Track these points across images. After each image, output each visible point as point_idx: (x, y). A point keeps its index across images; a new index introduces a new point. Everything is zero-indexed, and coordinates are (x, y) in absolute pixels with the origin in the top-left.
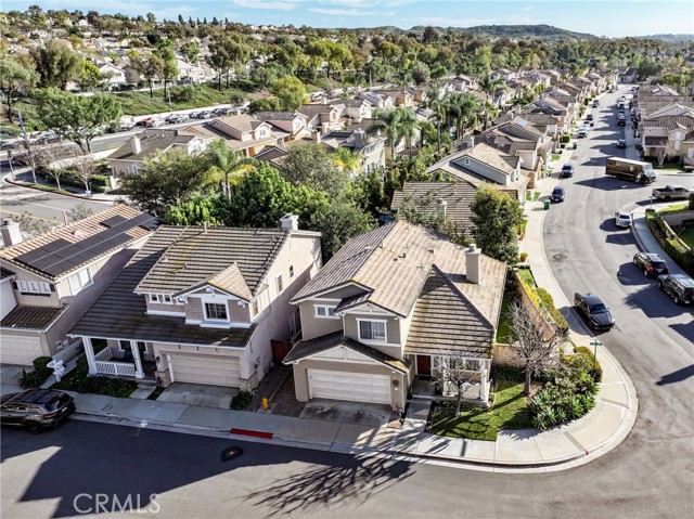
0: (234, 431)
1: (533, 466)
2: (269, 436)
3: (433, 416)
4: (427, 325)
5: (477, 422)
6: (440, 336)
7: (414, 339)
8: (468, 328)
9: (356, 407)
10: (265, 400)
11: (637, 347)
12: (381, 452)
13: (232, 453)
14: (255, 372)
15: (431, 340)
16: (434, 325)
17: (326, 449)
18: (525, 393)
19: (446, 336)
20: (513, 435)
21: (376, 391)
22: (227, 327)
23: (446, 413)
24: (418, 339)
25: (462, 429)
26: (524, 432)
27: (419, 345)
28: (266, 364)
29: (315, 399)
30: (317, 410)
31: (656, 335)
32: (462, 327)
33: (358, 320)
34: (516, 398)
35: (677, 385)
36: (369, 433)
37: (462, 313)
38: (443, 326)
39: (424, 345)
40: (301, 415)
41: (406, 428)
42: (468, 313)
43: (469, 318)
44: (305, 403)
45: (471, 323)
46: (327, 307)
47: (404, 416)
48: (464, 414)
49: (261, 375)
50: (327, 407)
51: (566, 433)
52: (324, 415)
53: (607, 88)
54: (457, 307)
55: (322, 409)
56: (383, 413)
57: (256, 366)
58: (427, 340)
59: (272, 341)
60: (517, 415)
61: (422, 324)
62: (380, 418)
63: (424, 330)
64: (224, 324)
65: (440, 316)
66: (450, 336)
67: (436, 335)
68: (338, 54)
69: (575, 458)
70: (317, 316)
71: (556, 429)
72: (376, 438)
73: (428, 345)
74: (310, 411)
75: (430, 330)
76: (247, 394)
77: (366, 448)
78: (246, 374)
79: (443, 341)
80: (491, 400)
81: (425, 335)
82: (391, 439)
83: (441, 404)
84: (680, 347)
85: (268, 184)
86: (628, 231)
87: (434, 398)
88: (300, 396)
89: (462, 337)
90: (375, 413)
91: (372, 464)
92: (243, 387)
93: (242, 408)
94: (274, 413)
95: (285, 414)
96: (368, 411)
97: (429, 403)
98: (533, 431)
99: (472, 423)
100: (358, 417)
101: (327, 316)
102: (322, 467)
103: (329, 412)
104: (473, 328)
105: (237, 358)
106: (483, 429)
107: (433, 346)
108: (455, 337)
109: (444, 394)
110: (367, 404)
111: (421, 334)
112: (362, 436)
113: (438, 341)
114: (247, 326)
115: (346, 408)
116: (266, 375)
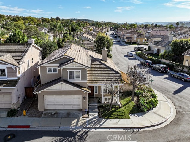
0: (9, 127)
1: (150, 127)
2: (28, 127)
3: (100, 111)
4: (94, 74)
5: (120, 112)
6: (100, 78)
7: (90, 80)
8: (110, 74)
9: (66, 111)
10: (24, 111)
11: (157, 84)
12: (83, 128)
13: (9, 137)
14: (19, 100)
15: (97, 80)
16: (97, 74)
17: (57, 130)
18: (132, 100)
19: (103, 78)
20: (136, 115)
21: (75, 103)
22: (6, 79)
23: (105, 109)
24: (91, 80)
25: (114, 115)
26: (139, 114)
27: (93, 81)
28: (23, 97)
29: (47, 110)
30: (49, 114)
31: (161, 81)
32: (108, 74)
33: (68, 71)
34: (130, 102)
35: (179, 94)
36: (76, 120)
37: (106, 70)
38: (100, 74)
39: (95, 81)
40: (42, 117)
41: (91, 117)
42: (108, 69)
43: (109, 71)
44: (43, 111)
45: (111, 73)
46: (52, 69)
47: (88, 112)
48: (113, 109)
49: (21, 102)
50: (53, 112)
51: (154, 113)
52: (52, 115)
53: (108, 31)
54: (104, 68)
55: (51, 113)
56: (79, 112)
57: (19, 97)
58: (96, 80)
59: (25, 88)
60: (133, 107)
61: (92, 74)
62: (78, 114)
63: (93, 76)
64: (5, 78)
65: (98, 71)
66: (104, 78)
67: (98, 78)
68: (33, 20)
69: (164, 122)
70: (48, 73)
71: (150, 112)
72: (80, 122)
73: (96, 81)
74: (45, 114)
75: (96, 76)
76: (15, 110)
77: (76, 127)
78: (15, 101)
79: (102, 80)
80: (121, 103)
81: (94, 78)
82: (86, 122)
83: (102, 106)
84: (171, 84)
85: (19, 35)
86: (133, 57)
87: (99, 104)
88: (40, 109)
89: (109, 78)
90: (75, 113)
91: (82, 134)
92: (13, 107)
93: (13, 116)
94: (29, 117)
95: (34, 117)
96: (72, 112)
97: (97, 106)
98: (142, 113)
99: (118, 112)
100: (68, 115)
101: (52, 72)
102: (59, 138)
103: (55, 114)
104: (112, 74)
105: (11, 94)
106: (123, 114)
107: (99, 81)
108: (106, 78)
109: (102, 102)
110: (70, 109)
111: (93, 78)
112: (73, 122)
113: (100, 79)
114: (16, 78)
115: (62, 111)
116: (23, 102)
